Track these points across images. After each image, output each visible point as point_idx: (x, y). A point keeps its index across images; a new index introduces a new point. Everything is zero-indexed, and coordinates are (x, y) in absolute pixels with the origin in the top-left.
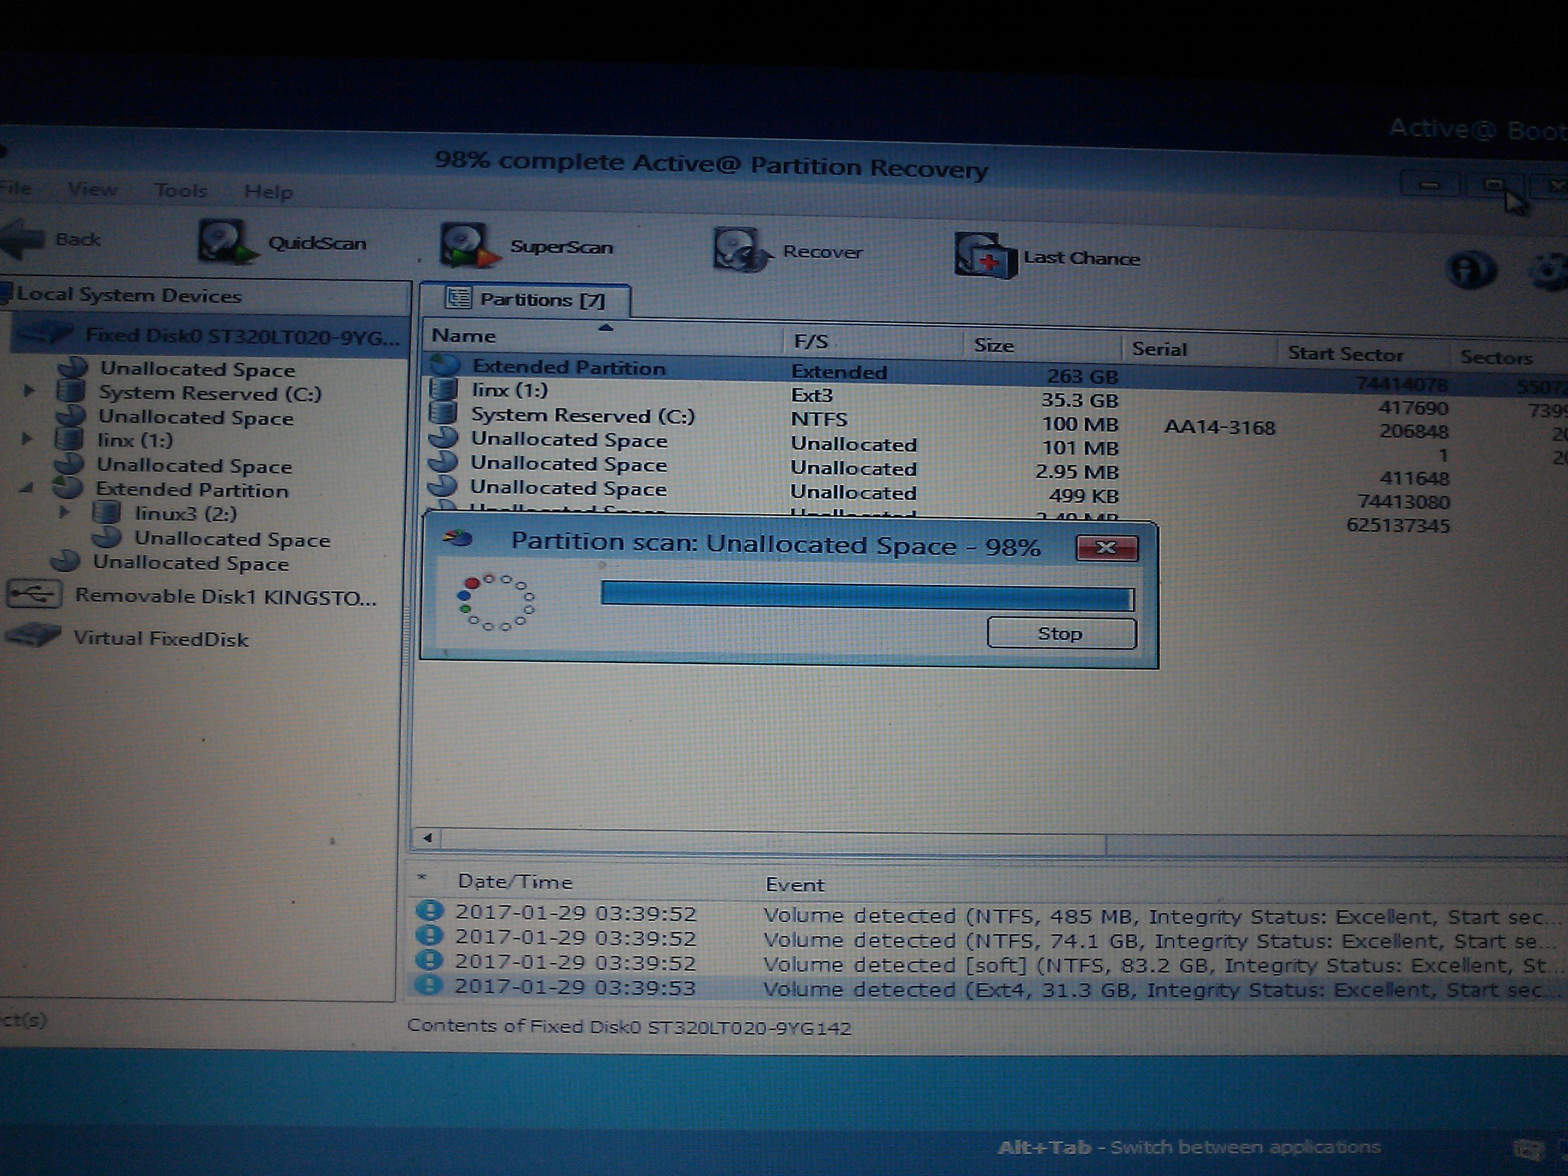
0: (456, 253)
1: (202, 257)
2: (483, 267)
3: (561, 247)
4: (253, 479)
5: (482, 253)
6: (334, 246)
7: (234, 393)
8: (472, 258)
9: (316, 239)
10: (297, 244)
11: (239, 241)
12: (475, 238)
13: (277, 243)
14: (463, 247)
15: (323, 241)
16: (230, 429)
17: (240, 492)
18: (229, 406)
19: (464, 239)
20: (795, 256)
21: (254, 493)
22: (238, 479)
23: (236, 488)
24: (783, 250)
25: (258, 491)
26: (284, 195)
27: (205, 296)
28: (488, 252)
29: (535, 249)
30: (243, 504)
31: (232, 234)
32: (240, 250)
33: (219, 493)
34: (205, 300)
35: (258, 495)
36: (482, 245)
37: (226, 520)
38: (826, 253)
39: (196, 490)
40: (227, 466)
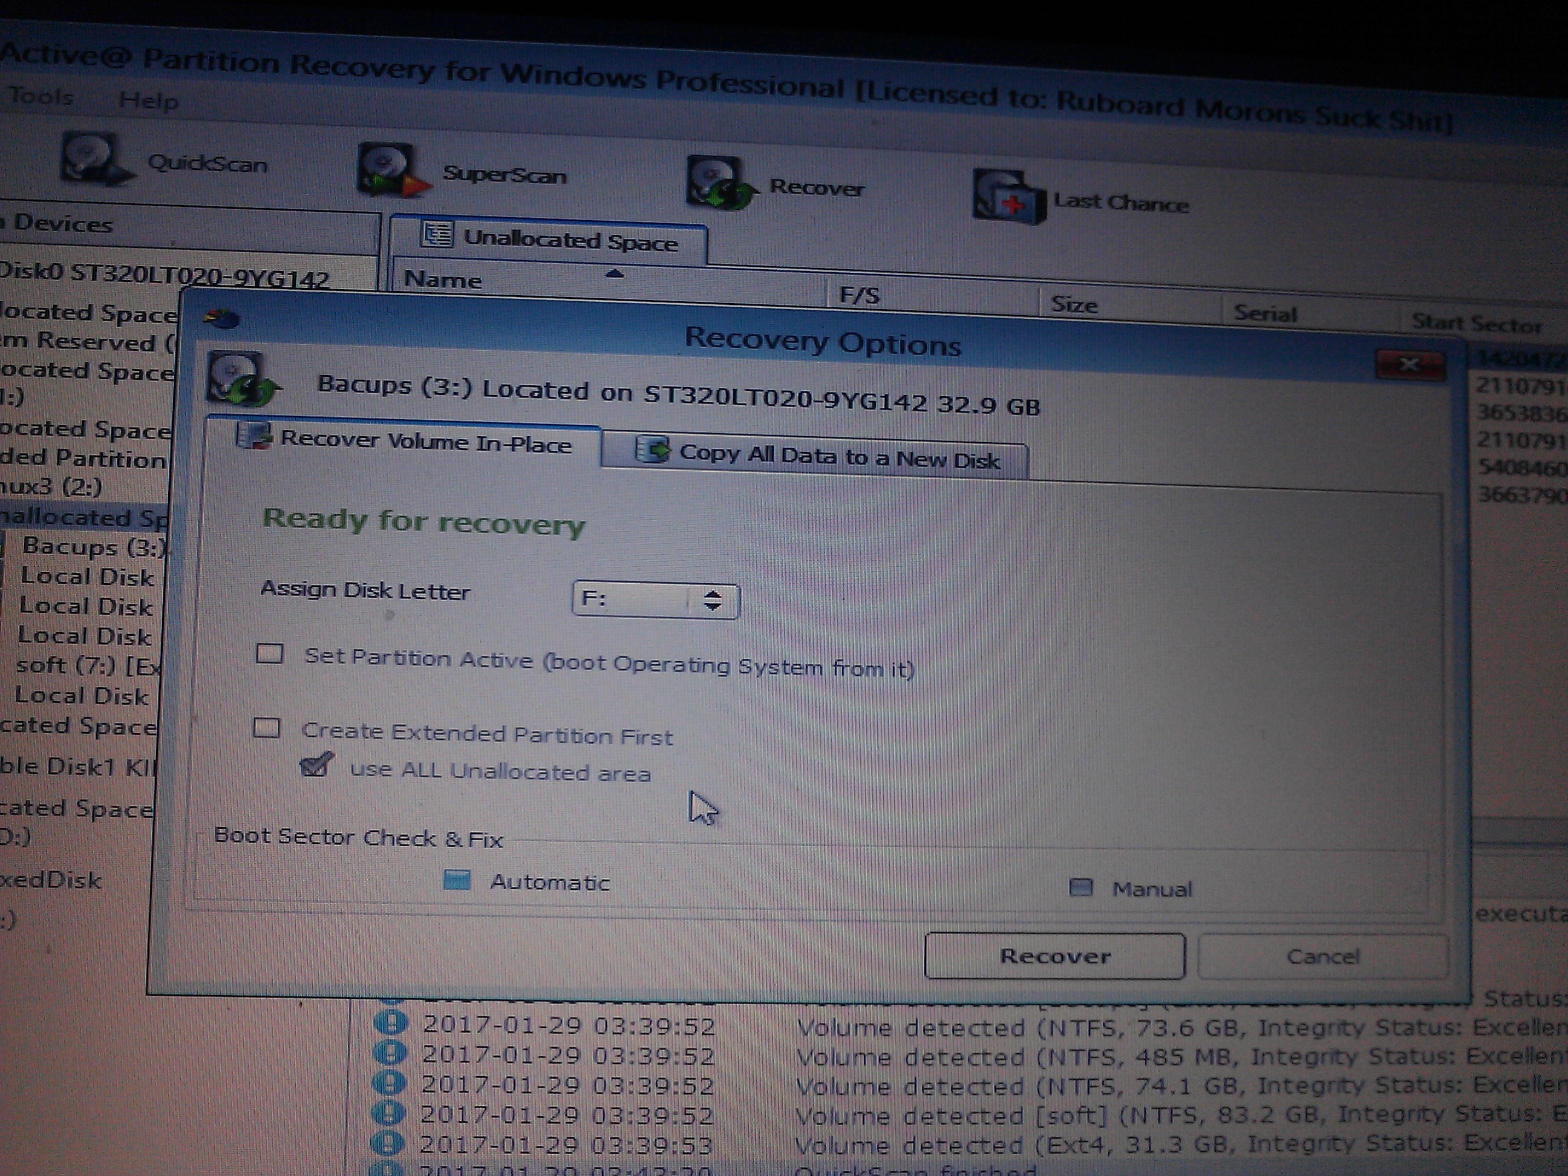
0: (376, 179)
1: (65, 177)
2: (411, 195)
3: (503, 175)
4: (124, 445)
5: (408, 180)
6: (228, 167)
7: (101, 341)
8: (395, 186)
9: (207, 158)
10: (183, 164)
11: (111, 160)
12: (400, 162)
13: (158, 162)
14: (385, 172)
15: (215, 161)
16: (95, 383)
17: (106, 461)
18: (94, 357)
19: (386, 162)
20: (784, 192)
21: (124, 462)
22: (104, 445)
23: (102, 456)
24: (768, 185)
25: (129, 459)
26: (166, 105)
27: (68, 223)
28: (415, 178)
29: (473, 176)
30: (108, 474)
31: (103, 151)
32: (112, 170)
33: (81, 461)
34: (67, 229)
35: (129, 465)
36: (408, 170)
37: (89, 494)
38: (821, 189)
39: (52, 457)
40: (91, 429)
